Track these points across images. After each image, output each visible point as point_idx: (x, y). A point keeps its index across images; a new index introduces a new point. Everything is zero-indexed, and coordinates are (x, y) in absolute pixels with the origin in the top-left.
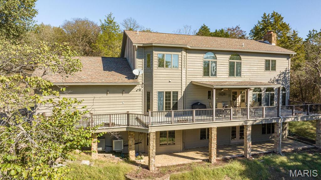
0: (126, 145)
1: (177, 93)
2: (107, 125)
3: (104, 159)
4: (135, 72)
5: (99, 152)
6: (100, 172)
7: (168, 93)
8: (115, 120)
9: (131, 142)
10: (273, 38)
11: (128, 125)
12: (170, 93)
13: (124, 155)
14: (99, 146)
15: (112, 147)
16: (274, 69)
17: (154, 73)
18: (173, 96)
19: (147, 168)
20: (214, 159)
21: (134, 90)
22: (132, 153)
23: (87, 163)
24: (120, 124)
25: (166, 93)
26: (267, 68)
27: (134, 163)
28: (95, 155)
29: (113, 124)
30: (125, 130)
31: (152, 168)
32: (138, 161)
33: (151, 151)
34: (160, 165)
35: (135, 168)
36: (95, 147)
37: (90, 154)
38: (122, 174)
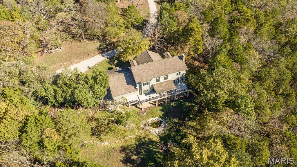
4: (137, 87)
11: (137, 102)
16: (180, 74)
25: (145, 90)
28: (129, 107)
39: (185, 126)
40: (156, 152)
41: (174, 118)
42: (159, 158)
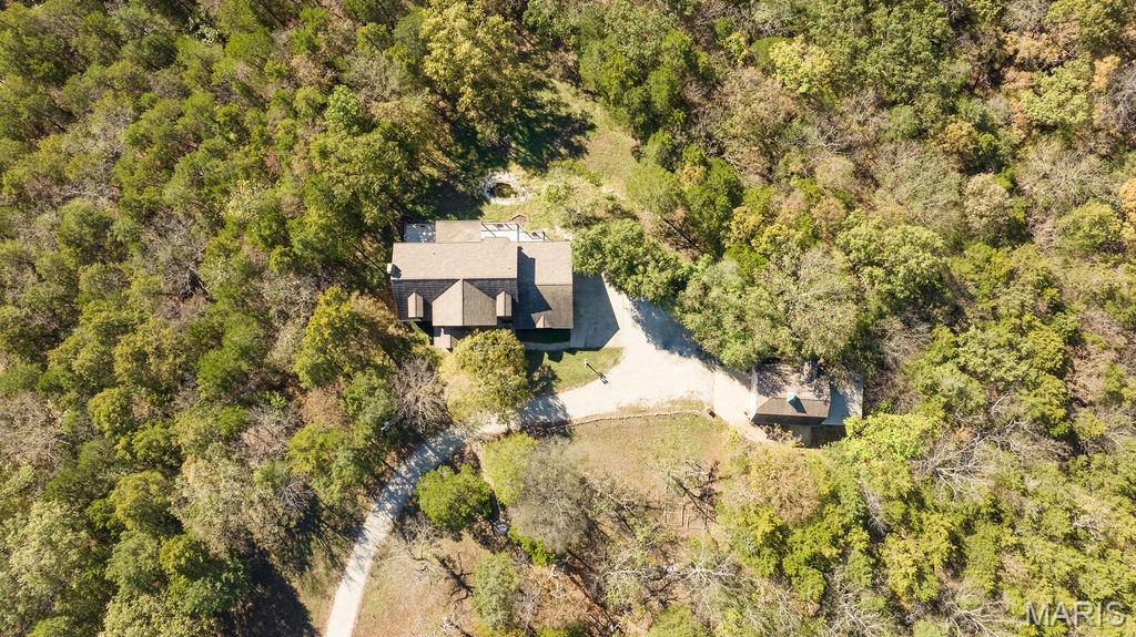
39: (448, 173)
40: (523, 146)
41: (464, 193)
42: (521, 133)
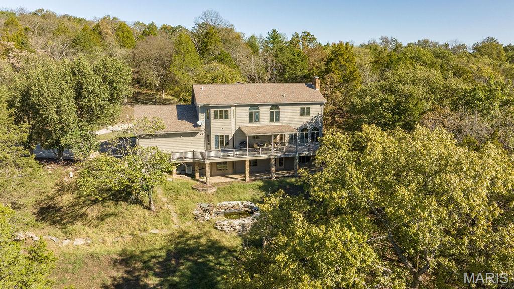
0: (194, 170)
1: (228, 136)
2: (181, 158)
3: (180, 178)
4: (199, 123)
5: (177, 174)
6: (178, 185)
7: (222, 137)
8: (186, 155)
9: (197, 168)
10: (317, 85)
11: (194, 158)
12: (223, 136)
13: (192, 176)
14: (177, 171)
15: (185, 171)
16: (308, 113)
17: (211, 123)
18: (226, 138)
19: (205, 183)
20: (248, 179)
21: (199, 134)
22: (197, 175)
23: (171, 180)
24: (190, 158)
25: (221, 136)
26: (302, 114)
27: (198, 181)
28: (175, 176)
29: (185, 158)
30: (192, 161)
31: (208, 184)
32: (201, 180)
33: (207, 174)
34: (214, 182)
35: (198, 183)
36: (174, 171)
37: (172, 175)
38: (190, 186)
